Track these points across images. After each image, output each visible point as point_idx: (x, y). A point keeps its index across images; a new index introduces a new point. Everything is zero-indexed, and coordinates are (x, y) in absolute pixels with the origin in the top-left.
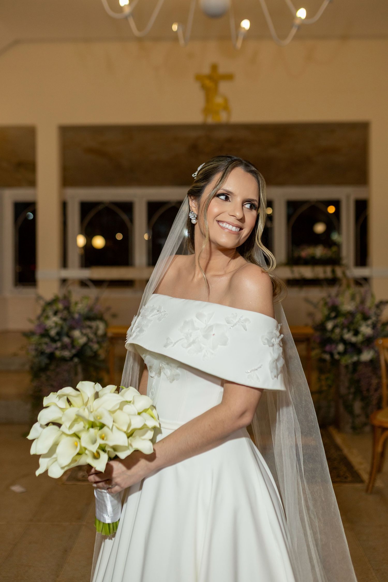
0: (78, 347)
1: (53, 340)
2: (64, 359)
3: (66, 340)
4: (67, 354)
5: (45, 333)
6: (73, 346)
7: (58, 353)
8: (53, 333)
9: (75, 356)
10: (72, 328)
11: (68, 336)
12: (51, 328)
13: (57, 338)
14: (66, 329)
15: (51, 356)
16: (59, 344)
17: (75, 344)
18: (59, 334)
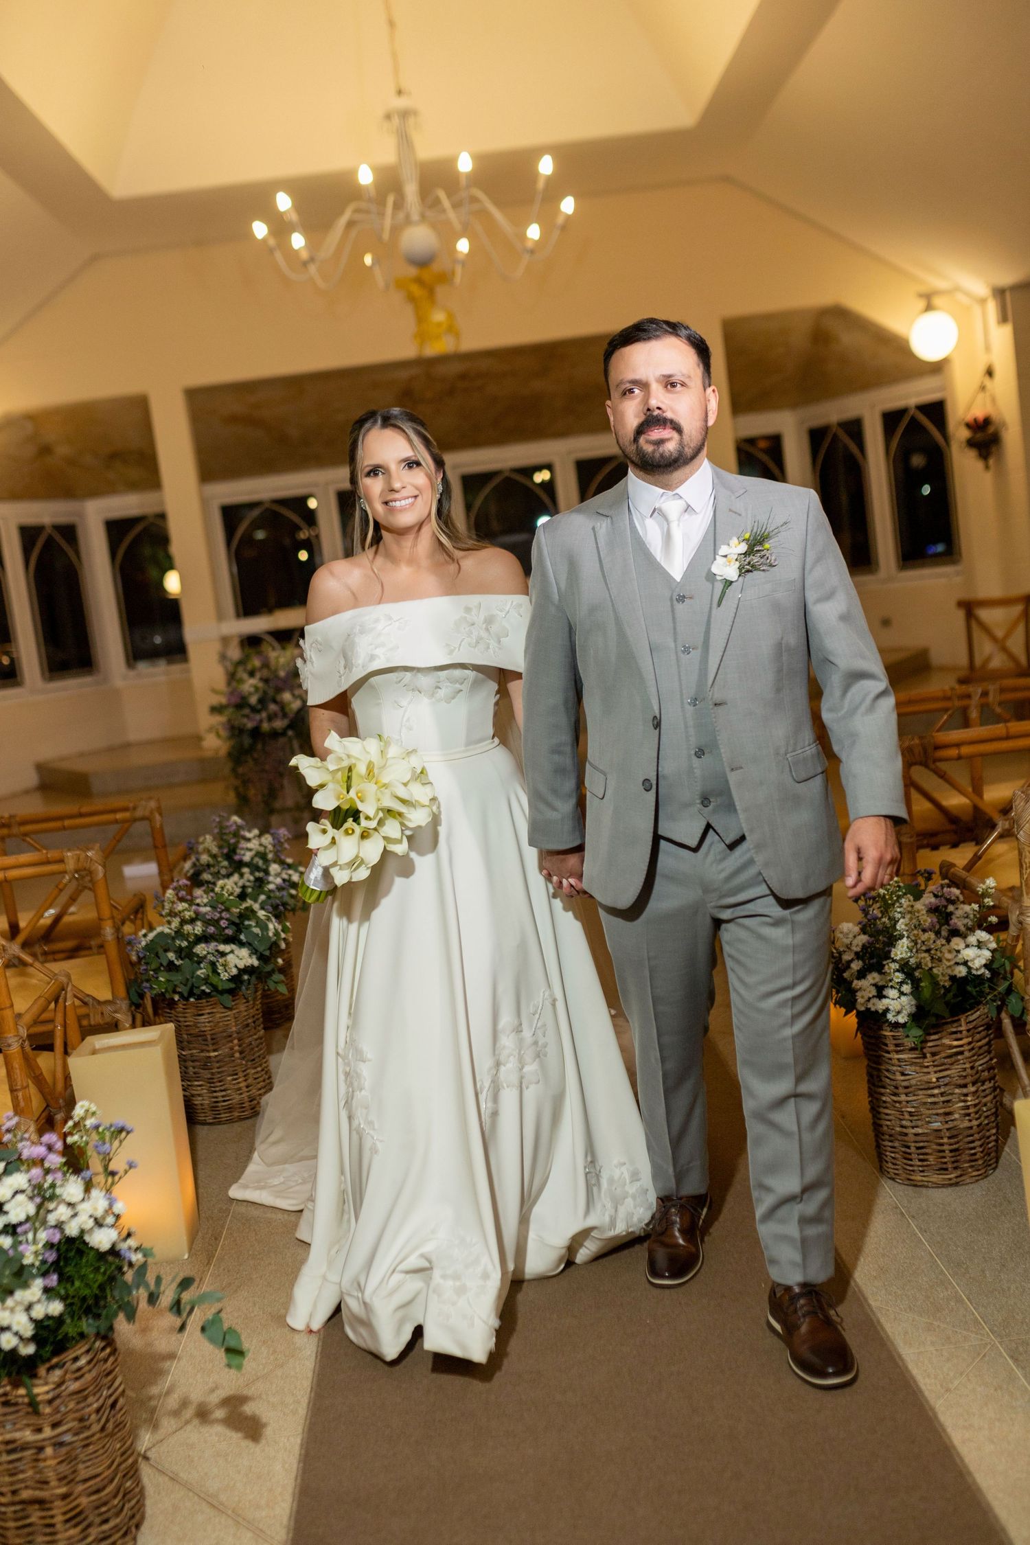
0: (291, 715)
1: (254, 710)
2: (275, 734)
3: (273, 707)
4: (279, 724)
5: (241, 704)
6: (285, 715)
7: (266, 726)
8: (253, 700)
9: (290, 727)
10: (279, 690)
11: (275, 701)
12: (250, 694)
13: (259, 707)
14: (271, 692)
15: (256, 733)
16: (264, 715)
17: (287, 710)
18: (261, 701)
